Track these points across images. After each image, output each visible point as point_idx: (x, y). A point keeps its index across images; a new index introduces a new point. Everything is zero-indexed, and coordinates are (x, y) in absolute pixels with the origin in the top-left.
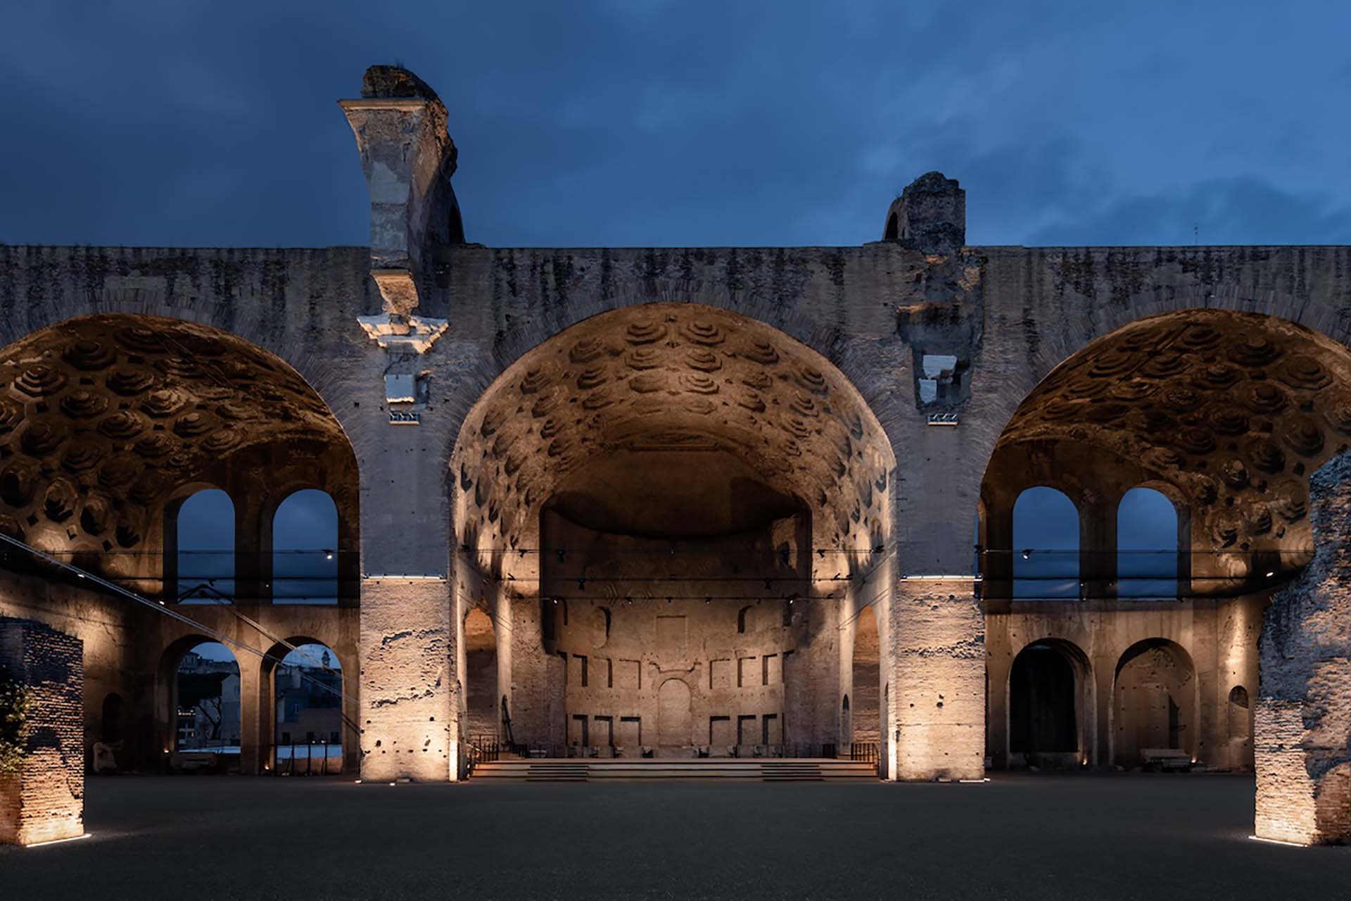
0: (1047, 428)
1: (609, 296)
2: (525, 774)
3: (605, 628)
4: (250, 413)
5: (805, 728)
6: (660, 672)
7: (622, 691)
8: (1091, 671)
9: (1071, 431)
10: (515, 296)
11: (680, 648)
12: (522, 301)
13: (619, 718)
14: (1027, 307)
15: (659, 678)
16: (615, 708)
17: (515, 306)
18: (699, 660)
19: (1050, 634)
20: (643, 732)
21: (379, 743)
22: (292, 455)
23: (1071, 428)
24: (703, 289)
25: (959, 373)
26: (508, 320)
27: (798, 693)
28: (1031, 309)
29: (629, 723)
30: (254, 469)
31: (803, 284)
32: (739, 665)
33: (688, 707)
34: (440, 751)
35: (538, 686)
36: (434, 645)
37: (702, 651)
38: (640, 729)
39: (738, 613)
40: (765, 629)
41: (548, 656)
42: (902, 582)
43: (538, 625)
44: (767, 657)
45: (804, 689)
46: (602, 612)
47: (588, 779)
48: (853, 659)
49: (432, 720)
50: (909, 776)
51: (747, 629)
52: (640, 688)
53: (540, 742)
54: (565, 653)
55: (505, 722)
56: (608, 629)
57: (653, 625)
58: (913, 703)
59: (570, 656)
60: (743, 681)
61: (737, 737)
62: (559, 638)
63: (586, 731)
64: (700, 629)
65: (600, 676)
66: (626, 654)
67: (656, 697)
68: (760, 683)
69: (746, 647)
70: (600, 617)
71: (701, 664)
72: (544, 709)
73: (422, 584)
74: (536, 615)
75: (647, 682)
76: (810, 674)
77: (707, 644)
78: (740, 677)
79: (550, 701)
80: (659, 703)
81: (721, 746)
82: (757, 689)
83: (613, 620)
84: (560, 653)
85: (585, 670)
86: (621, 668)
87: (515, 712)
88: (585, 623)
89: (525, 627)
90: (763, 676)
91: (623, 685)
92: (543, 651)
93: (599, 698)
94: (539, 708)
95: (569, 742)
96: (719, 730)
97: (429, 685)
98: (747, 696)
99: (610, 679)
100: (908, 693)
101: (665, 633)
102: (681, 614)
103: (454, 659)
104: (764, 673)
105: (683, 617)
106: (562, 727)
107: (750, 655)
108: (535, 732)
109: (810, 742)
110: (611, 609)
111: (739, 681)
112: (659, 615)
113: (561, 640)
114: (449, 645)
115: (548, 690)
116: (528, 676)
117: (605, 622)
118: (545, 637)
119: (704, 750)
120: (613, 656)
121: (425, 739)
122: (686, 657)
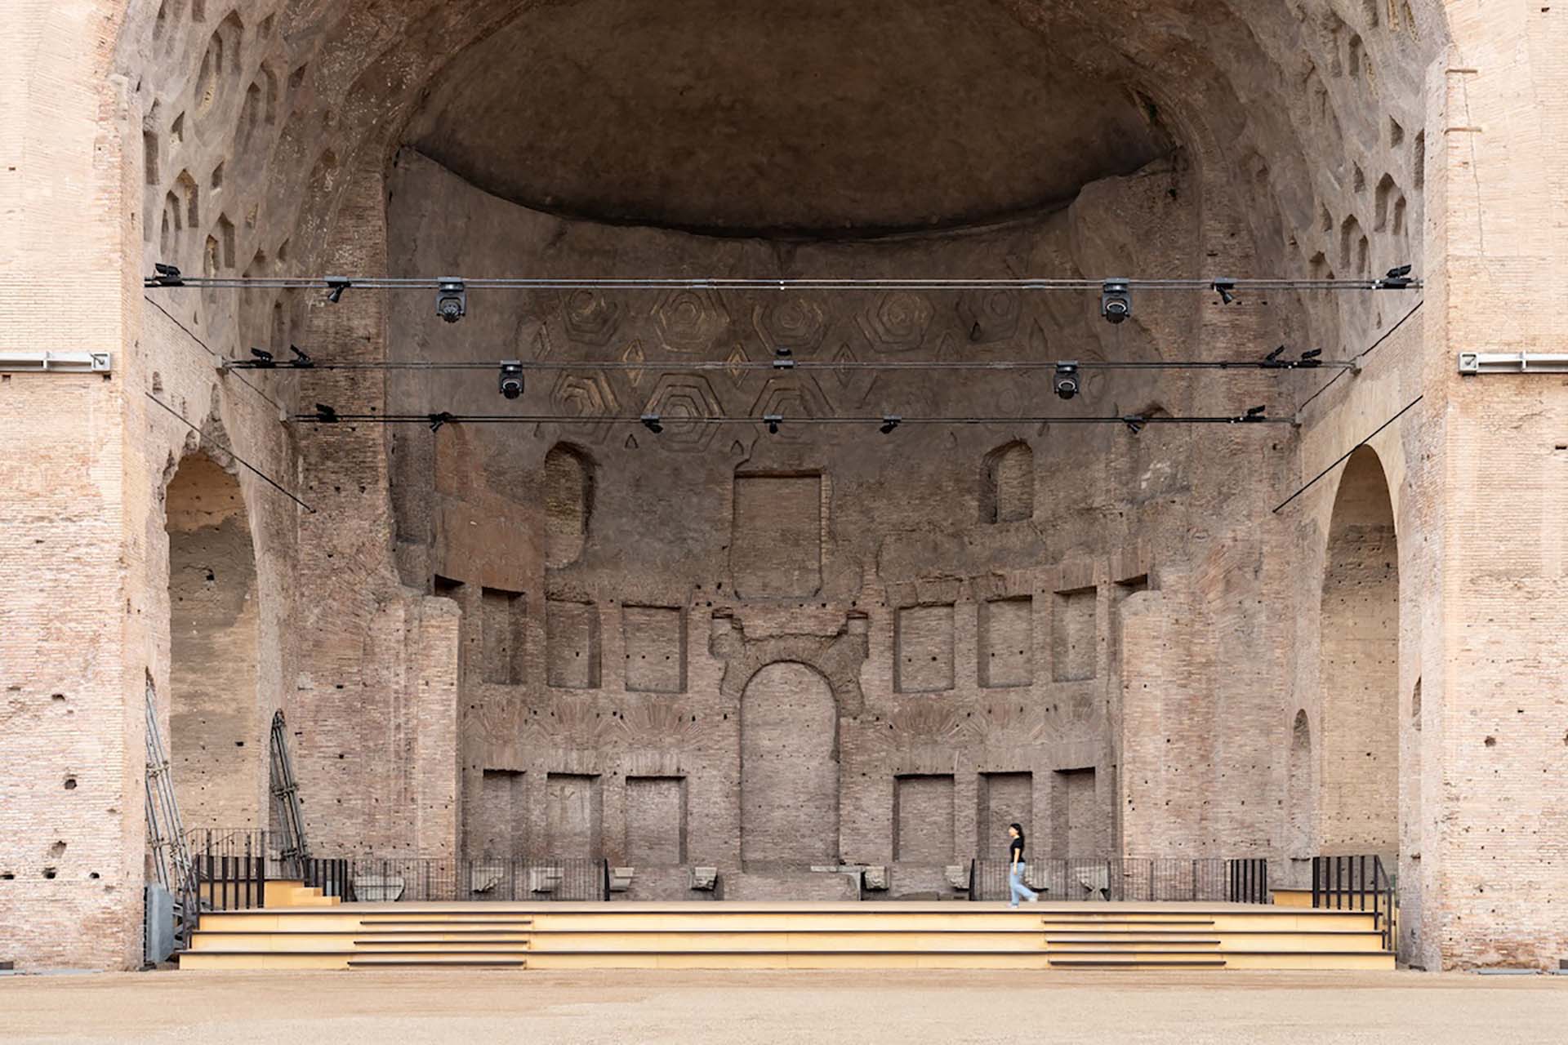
2: (347, 944)
3: (579, 507)
5: (1178, 811)
6: (745, 640)
7: (632, 698)
11: (804, 569)
13: (621, 778)
15: (740, 658)
16: (608, 749)
18: (860, 605)
20: (693, 824)
27: (1158, 706)
29: (650, 793)
32: (983, 620)
33: (828, 748)
34: (96, 876)
35: (381, 685)
36: (77, 559)
37: (870, 576)
38: (686, 813)
39: (979, 462)
40: (1062, 510)
41: (408, 593)
42: (1465, 374)
43: (379, 499)
44: (1067, 595)
45: (1177, 694)
46: (572, 460)
47: (532, 961)
48: (1323, 602)
49: (71, 783)
50: (1481, 953)
51: (1005, 511)
52: (683, 688)
53: (386, 853)
54: (459, 584)
55: (283, 791)
56: (589, 509)
57: (722, 498)
58: (1492, 734)
59: (473, 591)
60: (994, 670)
61: (974, 838)
62: (440, 538)
63: (521, 821)
64: (866, 512)
65: (566, 653)
66: (640, 585)
67: (733, 718)
68: (1045, 676)
69: (1003, 566)
70: (566, 474)
71: (865, 616)
72: (397, 753)
73: (38, 380)
74: (374, 469)
75: (705, 671)
76: (1196, 649)
77: (886, 557)
78: (984, 657)
79: (414, 730)
80: (741, 735)
81: (927, 865)
82: (1036, 692)
83: (602, 484)
84: (445, 586)
85: (519, 636)
86: (628, 631)
87: (307, 762)
88: (520, 491)
89: (339, 506)
90: (1055, 654)
91: (634, 679)
92: (393, 578)
93: (561, 721)
94: (381, 750)
95: (473, 852)
96: (922, 817)
97: (61, 679)
98: (1007, 712)
99: (596, 662)
100: (1478, 706)
101: (758, 523)
102: (808, 465)
103: (135, 606)
104: (1058, 643)
105: (815, 474)
106: (452, 807)
107: (1015, 590)
108: (371, 820)
109: (1193, 854)
110: (597, 452)
111: (982, 667)
112: (741, 469)
113: (447, 546)
114: (121, 559)
115: (406, 697)
116: (350, 653)
117: (578, 488)
118: (398, 536)
119: (875, 876)
120: (601, 591)
121: (48, 839)
122: (823, 594)
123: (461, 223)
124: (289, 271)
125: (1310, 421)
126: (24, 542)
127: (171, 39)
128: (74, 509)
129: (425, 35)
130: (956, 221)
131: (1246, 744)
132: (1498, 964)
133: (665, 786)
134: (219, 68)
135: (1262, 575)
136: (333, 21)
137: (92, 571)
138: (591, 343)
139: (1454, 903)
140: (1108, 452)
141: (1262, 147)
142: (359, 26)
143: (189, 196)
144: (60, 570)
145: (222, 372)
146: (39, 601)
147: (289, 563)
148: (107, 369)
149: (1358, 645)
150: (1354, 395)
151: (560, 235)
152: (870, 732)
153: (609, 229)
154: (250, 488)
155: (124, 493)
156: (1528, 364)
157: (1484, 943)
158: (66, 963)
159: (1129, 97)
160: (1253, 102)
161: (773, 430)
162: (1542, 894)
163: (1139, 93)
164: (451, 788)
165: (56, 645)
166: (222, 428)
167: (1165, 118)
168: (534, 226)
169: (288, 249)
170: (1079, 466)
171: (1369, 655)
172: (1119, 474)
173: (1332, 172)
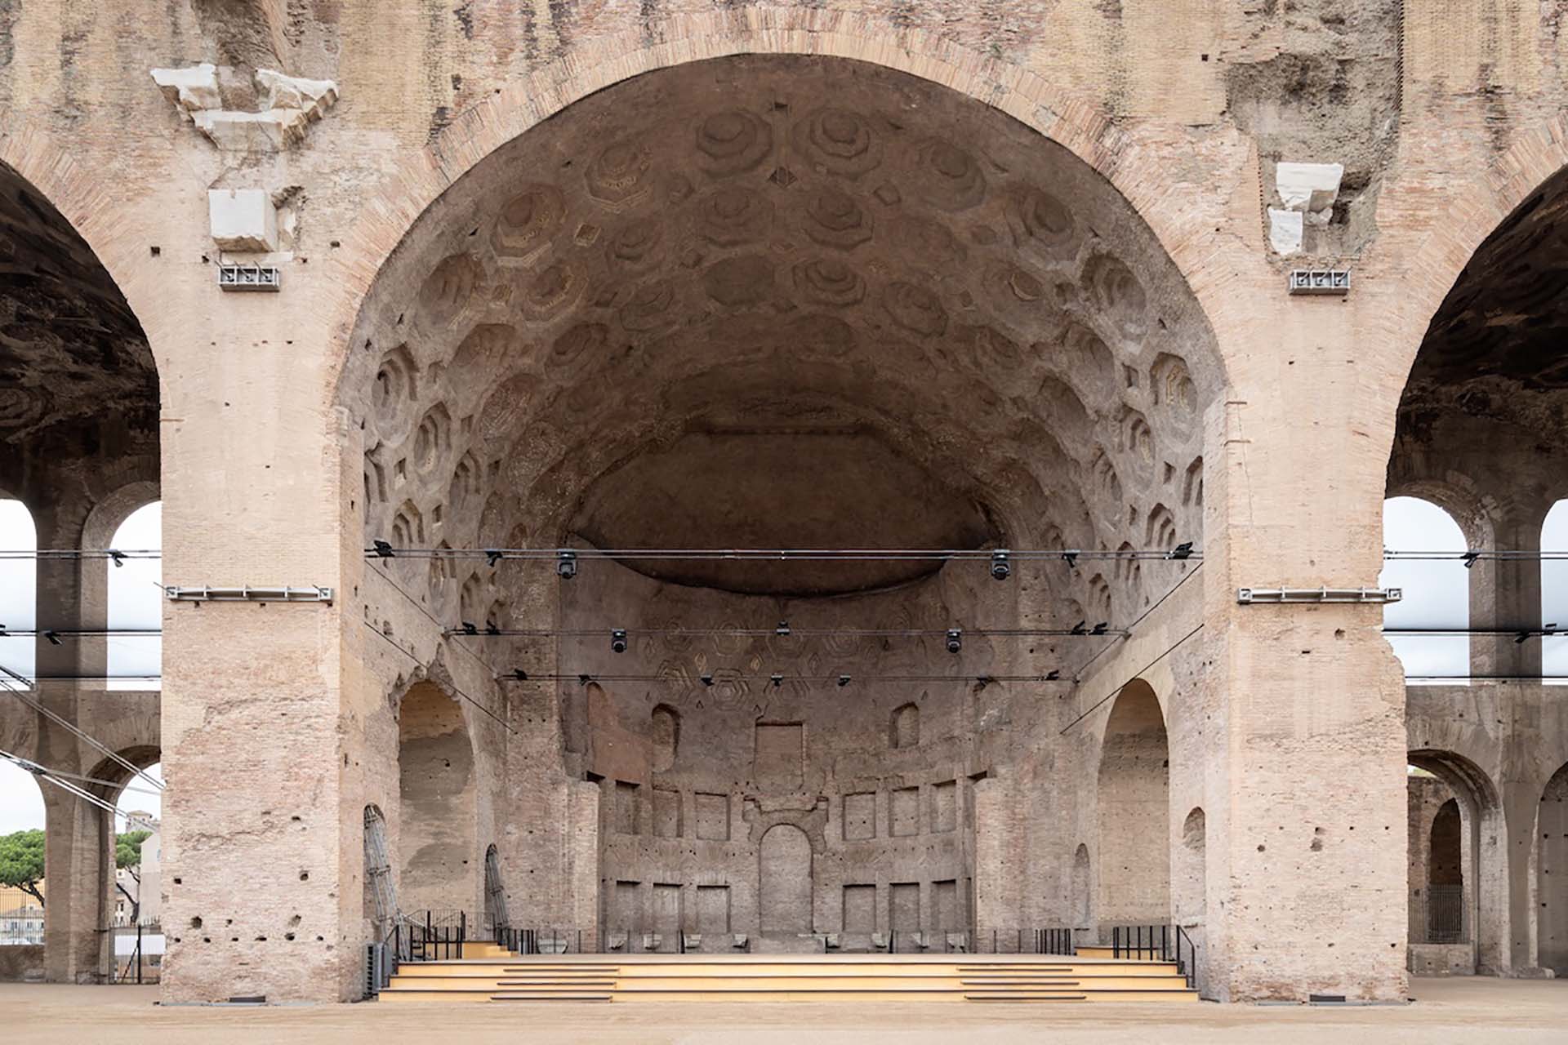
0: (1423, 389)
1: (658, 41)
2: (492, 985)
3: (672, 740)
4: (44, 352)
5: (1008, 902)
6: (762, 813)
7: (700, 843)
8: (1496, 806)
9: (1463, 397)
10: (470, 38)
11: (793, 775)
12: (484, 46)
13: (695, 887)
14: (1486, 61)
15: (759, 822)
16: (687, 871)
17: (469, 58)
18: (824, 794)
19: (1426, 743)
20: (734, 912)
21: (197, 922)
22: (135, 438)
23: (1464, 390)
24: (843, 27)
25: (1345, 200)
26: (456, 88)
27: (996, 843)
28: (1495, 65)
29: (711, 893)
30: (71, 460)
31: (1040, 18)
32: (891, 801)
33: (807, 871)
34: (321, 939)
35: (554, 831)
36: (309, 726)
37: (830, 777)
38: (730, 905)
39: (889, 715)
40: (935, 739)
41: (570, 780)
42: (1241, 603)
43: (553, 726)
44: (938, 785)
45: (1006, 836)
46: (668, 715)
47: (616, 997)
48: (1099, 780)
49: (304, 876)
50: (1257, 990)
51: (902, 742)
52: (728, 838)
53: (557, 926)
54: (603, 778)
55: (493, 891)
56: (677, 741)
57: (749, 736)
58: (1263, 843)
59: (610, 782)
60: (897, 827)
61: (887, 919)
62: (590, 751)
63: (639, 909)
64: (827, 744)
65: (664, 818)
66: (703, 782)
67: (755, 854)
68: (926, 830)
69: (902, 771)
70: (664, 722)
71: (827, 800)
72: (564, 870)
73: (284, 606)
74: (551, 709)
75: (740, 829)
76: (1017, 810)
77: (838, 767)
78: (892, 821)
79: (573, 856)
80: (760, 864)
81: (861, 933)
82: (921, 839)
83: (683, 727)
84: (593, 777)
85: (637, 809)
86: (698, 807)
87: (513, 874)
88: (637, 729)
89: (531, 731)
90: (932, 818)
91: (701, 834)
92: (562, 772)
93: (661, 855)
94: (554, 868)
95: (610, 925)
96: (858, 907)
97: (298, 807)
98: (905, 851)
99: (680, 823)
100: (1253, 825)
101: (769, 750)
102: (796, 719)
103: (352, 759)
104: (933, 812)
105: (800, 724)
106: (595, 900)
107: (909, 784)
108: (548, 908)
109: (1016, 926)
110: (680, 709)
111: (891, 827)
112: (760, 721)
113: (595, 756)
114: (339, 727)
115: (569, 837)
116: (537, 813)
117: (671, 729)
118: (566, 749)
119: (833, 940)
120: (684, 786)
121: (288, 915)
122: (804, 788)
123: (603, 578)
124: (498, 591)
125: (1087, 678)
126: (274, 714)
127: (395, 409)
128: (307, 692)
129: (577, 461)
130: (875, 587)
131: (1046, 865)
132: (1268, 997)
133: (718, 891)
134: (436, 444)
135: (1054, 769)
136: (516, 436)
137: (319, 734)
138: (677, 650)
139: (1238, 957)
140: (963, 704)
141: (1058, 521)
142: (536, 447)
143: (417, 521)
144: (297, 733)
145: (446, 636)
146: (284, 754)
147: (500, 761)
148: (328, 597)
149: (1120, 805)
150: (1125, 653)
151: (660, 591)
152: (830, 862)
153: (687, 589)
154: (468, 711)
155: (342, 682)
156: (1288, 595)
157: (1259, 984)
158: (300, 997)
159: (975, 507)
160: (1053, 493)
161: (777, 684)
162: (1298, 951)
163: (980, 503)
164: (593, 889)
165: (296, 783)
166: (446, 671)
167: (995, 517)
168: (646, 585)
169: (496, 577)
170: (944, 714)
171: (1125, 810)
172: (969, 717)
173: (1109, 521)
